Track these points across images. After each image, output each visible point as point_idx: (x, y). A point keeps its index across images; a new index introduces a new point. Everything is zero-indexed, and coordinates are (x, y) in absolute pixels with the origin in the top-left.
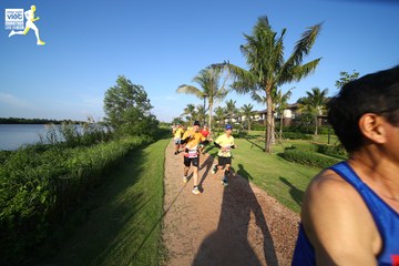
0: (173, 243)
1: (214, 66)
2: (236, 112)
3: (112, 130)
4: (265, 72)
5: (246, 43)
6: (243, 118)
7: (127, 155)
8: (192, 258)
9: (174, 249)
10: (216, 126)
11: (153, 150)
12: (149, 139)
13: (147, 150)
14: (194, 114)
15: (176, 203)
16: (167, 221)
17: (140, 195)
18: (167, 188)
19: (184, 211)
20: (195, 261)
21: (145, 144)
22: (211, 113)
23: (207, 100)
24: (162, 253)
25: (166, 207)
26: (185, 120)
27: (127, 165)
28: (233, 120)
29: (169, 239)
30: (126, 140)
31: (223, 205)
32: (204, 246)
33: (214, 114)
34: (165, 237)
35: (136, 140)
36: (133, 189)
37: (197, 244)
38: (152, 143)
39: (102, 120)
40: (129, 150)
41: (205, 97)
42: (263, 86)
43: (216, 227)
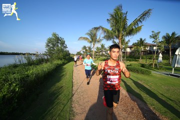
0: (77, 108)
1: (95, 28)
2: (105, 49)
3: (49, 57)
4: (119, 31)
5: (109, 18)
6: (108, 52)
7: (56, 69)
8: (85, 115)
9: (77, 111)
10: (96, 56)
11: (68, 67)
12: (66, 62)
13: (65, 66)
14: (86, 50)
15: (78, 91)
16: (74, 98)
17: (62, 87)
18: (74, 84)
19: (82, 94)
20: (87, 116)
21: (64, 64)
22: (94, 50)
23: (92, 44)
24: (72, 113)
25: (73, 92)
26: (82, 53)
27: (56, 74)
28: (104, 53)
29: (75, 107)
30: (55, 62)
31: (99, 91)
32: (90, 109)
33: (95, 50)
34: (73, 106)
35: (60, 62)
36: (58, 84)
37: (87, 109)
38: (67, 63)
39: (44, 53)
40: (57, 67)
41: (91, 42)
42: (118, 37)
43: (96, 101)
